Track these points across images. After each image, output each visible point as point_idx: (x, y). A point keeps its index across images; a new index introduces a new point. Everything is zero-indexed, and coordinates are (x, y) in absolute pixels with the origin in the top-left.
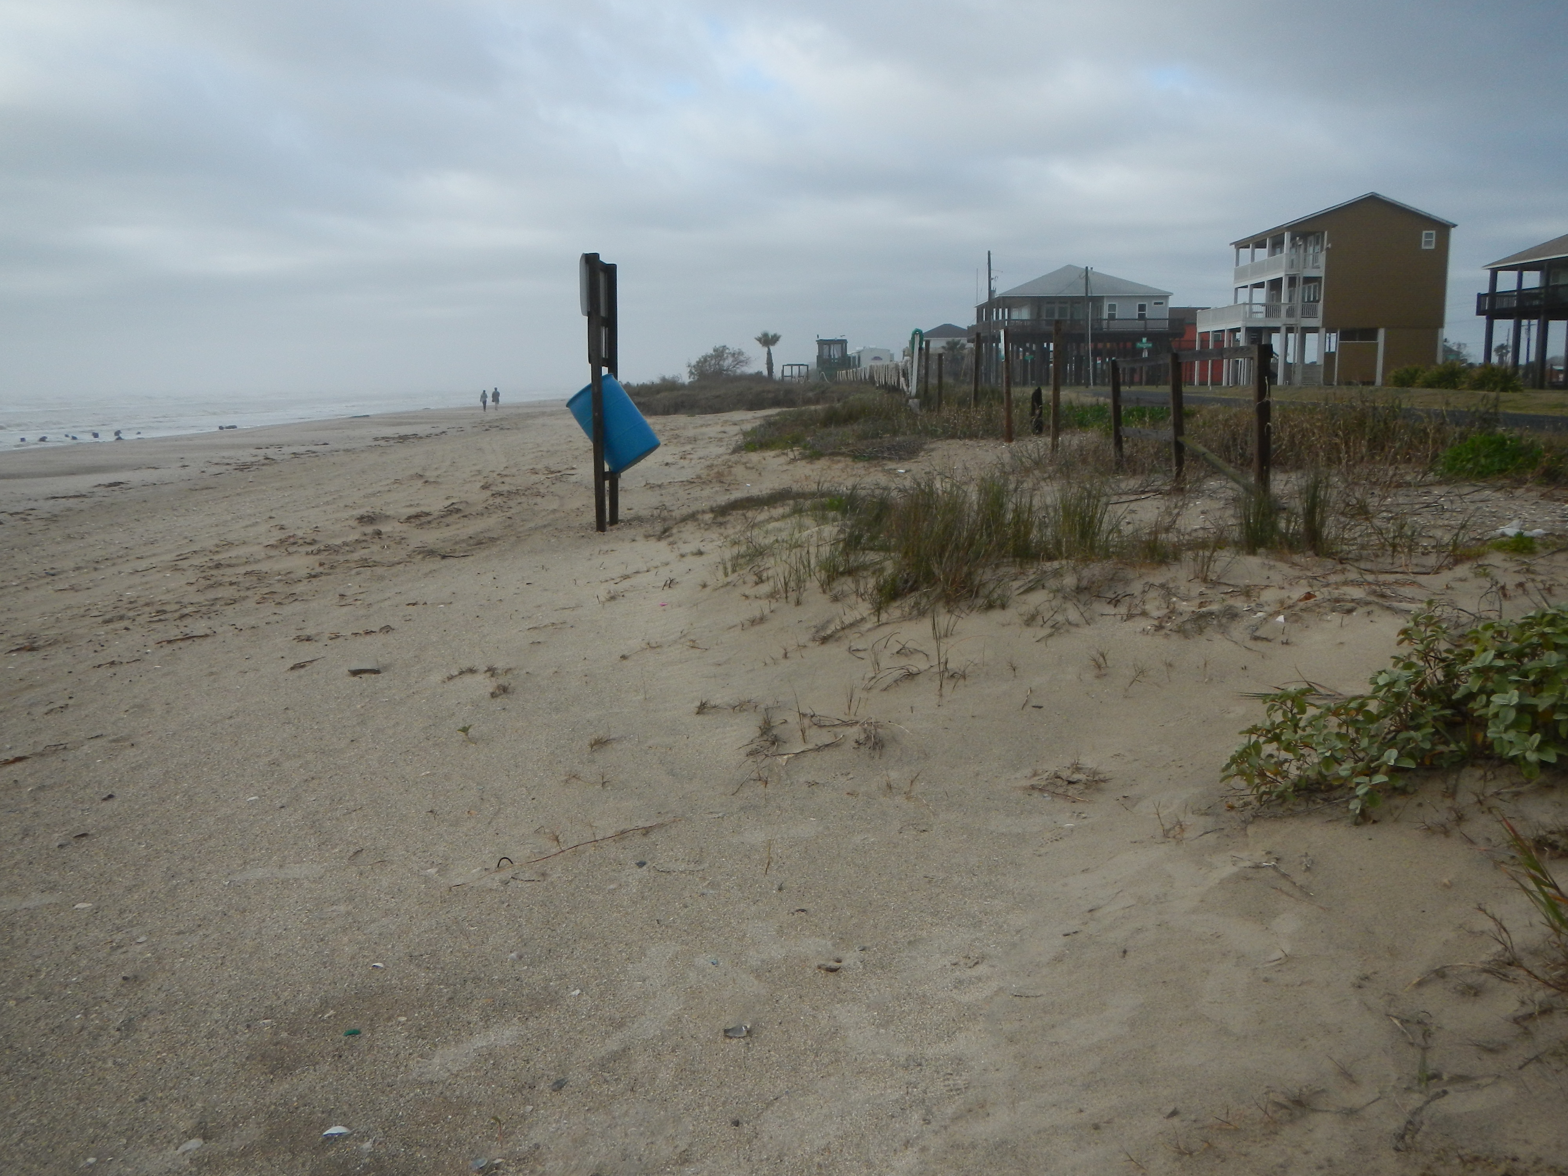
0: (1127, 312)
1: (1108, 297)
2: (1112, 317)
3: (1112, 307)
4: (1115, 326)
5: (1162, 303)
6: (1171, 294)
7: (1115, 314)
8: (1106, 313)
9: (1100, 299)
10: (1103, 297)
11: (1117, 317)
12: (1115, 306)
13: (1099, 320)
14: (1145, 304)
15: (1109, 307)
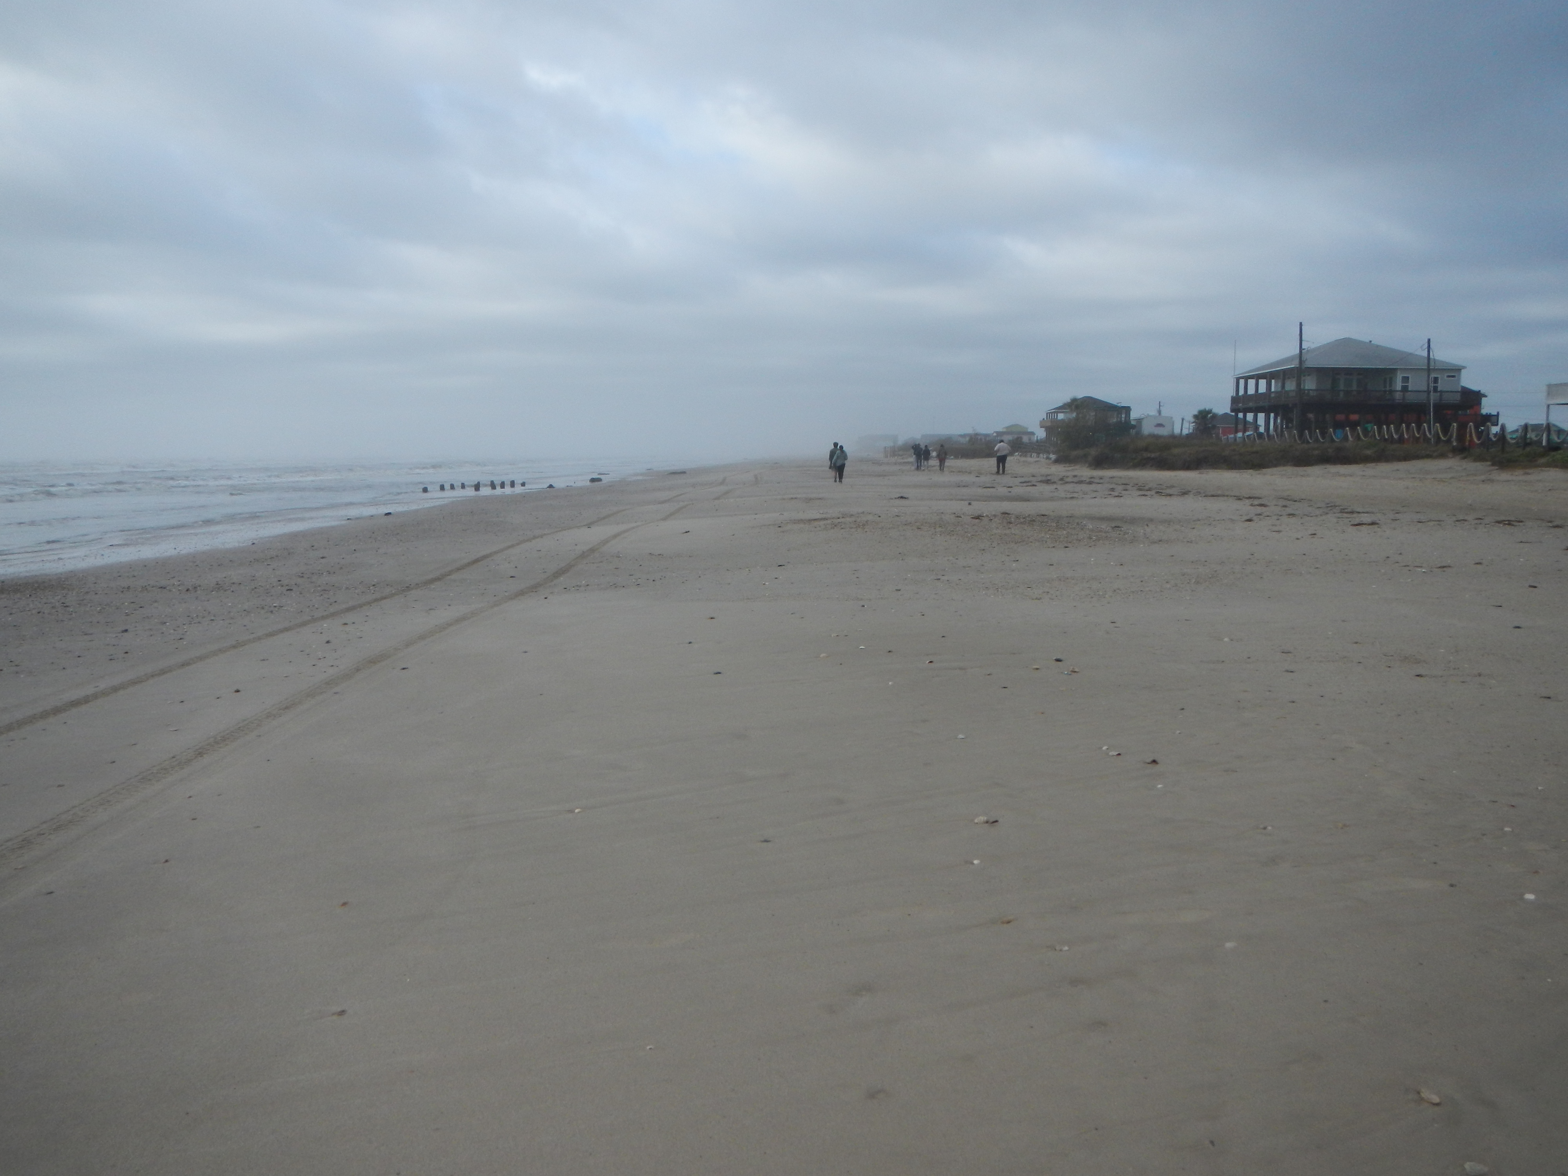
0: (1418, 383)
1: (1401, 369)
2: (1405, 389)
3: (1406, 379)
4: (1411, 398)
5: (1453, 376)
6: (1464, 367)
7: (1408, 386)
8: (1399, 385)
9: (1394, 371)
10: (1395, 370)
11: (1410, 389)
12: (1408, 378)
13: (1391, 392)
14: (1438, 377)
15: (1402, 379)
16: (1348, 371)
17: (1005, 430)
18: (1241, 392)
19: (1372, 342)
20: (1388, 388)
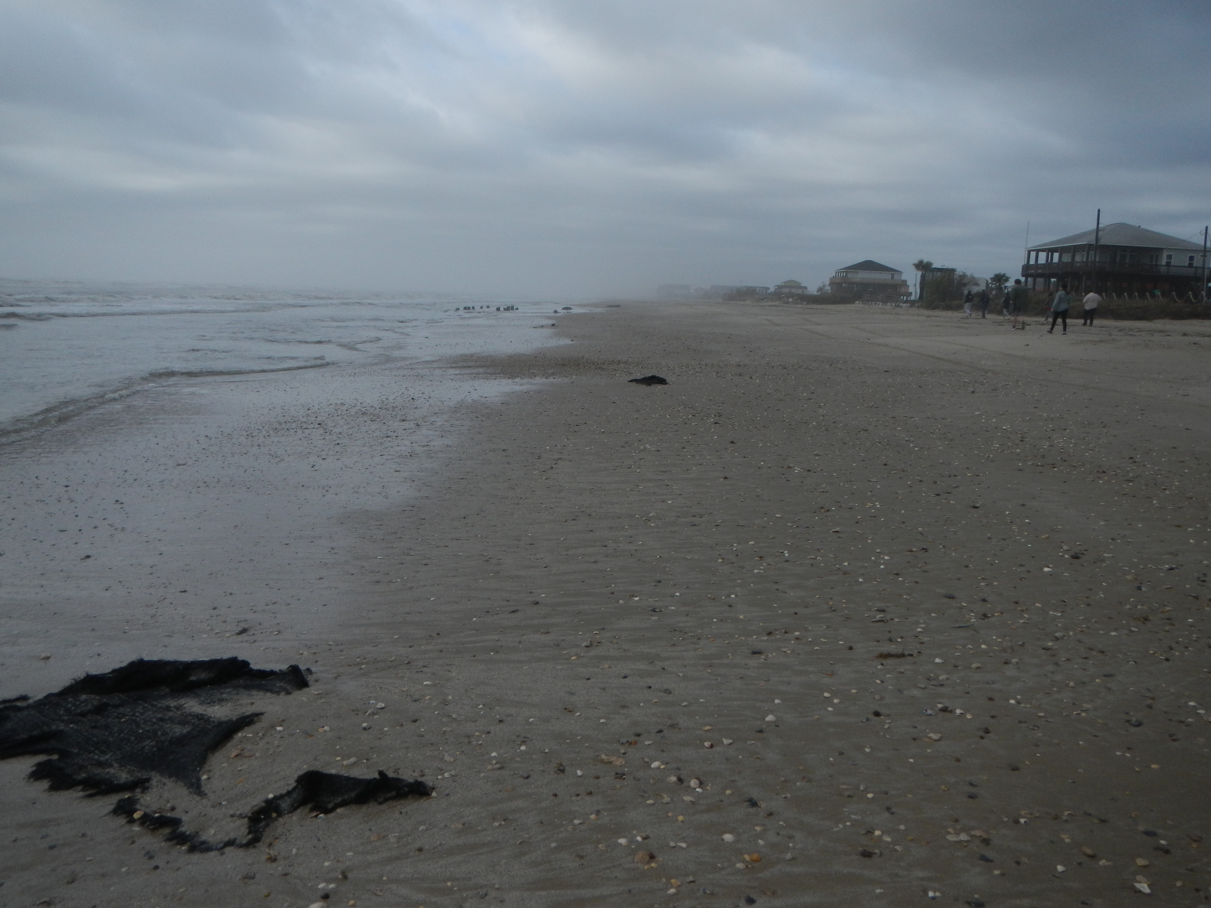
0: (1180, 261)
1: (1166, 248)
2: (1168, 264)
3: (1169, 257)
4: (1171, 271)
7: (1171, 262)
8: (1164, 261)
9: (1160, 250)
10: (1162, 249)
11: (1172, 264)
12: (1171, 256)
13: (1157, 265)
14: (1192, 256)
15: (1167, 257)
16: (1124, 249)
17: (783, 284)
18: (1032, 262)
19: (1141, 227)
20: (1154, 263)
